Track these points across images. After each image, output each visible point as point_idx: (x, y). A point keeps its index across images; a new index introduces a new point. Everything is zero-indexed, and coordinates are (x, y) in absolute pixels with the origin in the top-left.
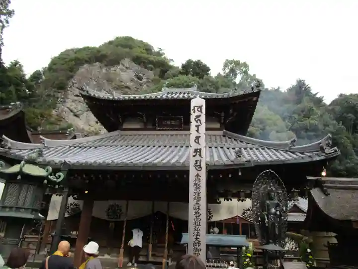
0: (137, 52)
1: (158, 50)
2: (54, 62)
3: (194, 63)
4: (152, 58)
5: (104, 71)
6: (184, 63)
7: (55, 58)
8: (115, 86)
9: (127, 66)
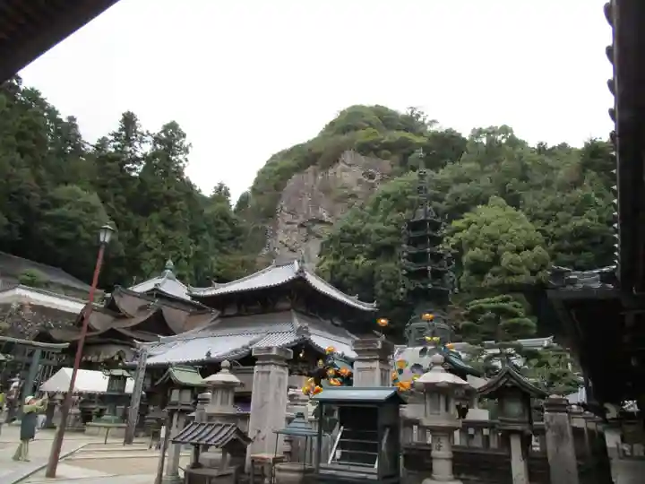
0: (361, 137)
5: (320, 177)
8: (335, 198)
9: (350, 161)
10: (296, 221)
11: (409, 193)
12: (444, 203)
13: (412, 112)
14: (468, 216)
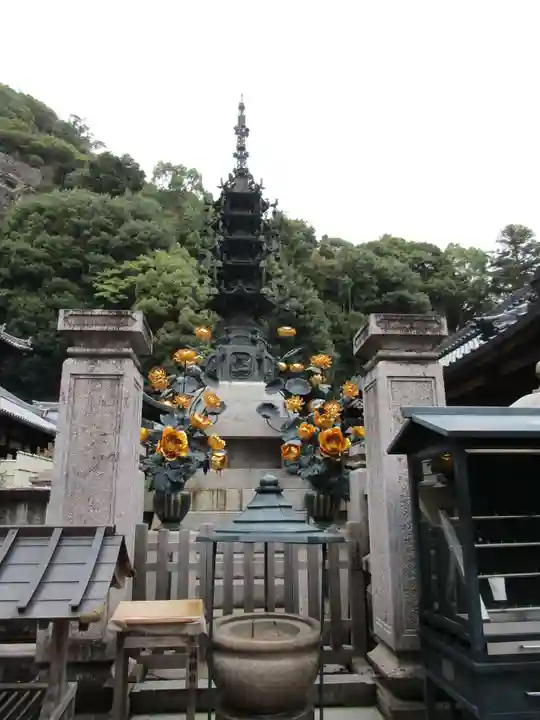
11: (72, 214)
12: (117, 237)
13: (75, 123)
14: (144, 260)
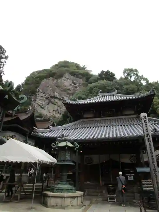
0: (72, 69)
1: (83, 66)
2: (28, 79)
3: (105, 72)
4: (81, 71)
5: (55, 81)
6: (100, 73)
7: (28, 77)
8: (62, 89)
9: (67, 77)
10: (45, 96)
